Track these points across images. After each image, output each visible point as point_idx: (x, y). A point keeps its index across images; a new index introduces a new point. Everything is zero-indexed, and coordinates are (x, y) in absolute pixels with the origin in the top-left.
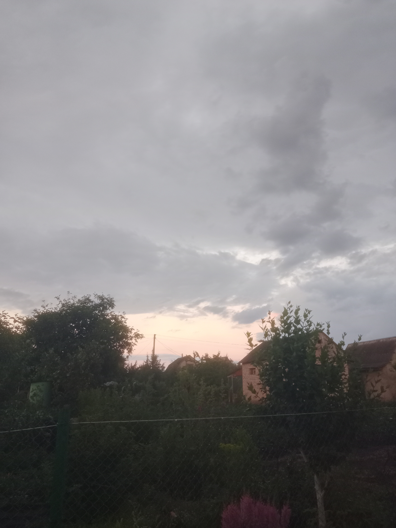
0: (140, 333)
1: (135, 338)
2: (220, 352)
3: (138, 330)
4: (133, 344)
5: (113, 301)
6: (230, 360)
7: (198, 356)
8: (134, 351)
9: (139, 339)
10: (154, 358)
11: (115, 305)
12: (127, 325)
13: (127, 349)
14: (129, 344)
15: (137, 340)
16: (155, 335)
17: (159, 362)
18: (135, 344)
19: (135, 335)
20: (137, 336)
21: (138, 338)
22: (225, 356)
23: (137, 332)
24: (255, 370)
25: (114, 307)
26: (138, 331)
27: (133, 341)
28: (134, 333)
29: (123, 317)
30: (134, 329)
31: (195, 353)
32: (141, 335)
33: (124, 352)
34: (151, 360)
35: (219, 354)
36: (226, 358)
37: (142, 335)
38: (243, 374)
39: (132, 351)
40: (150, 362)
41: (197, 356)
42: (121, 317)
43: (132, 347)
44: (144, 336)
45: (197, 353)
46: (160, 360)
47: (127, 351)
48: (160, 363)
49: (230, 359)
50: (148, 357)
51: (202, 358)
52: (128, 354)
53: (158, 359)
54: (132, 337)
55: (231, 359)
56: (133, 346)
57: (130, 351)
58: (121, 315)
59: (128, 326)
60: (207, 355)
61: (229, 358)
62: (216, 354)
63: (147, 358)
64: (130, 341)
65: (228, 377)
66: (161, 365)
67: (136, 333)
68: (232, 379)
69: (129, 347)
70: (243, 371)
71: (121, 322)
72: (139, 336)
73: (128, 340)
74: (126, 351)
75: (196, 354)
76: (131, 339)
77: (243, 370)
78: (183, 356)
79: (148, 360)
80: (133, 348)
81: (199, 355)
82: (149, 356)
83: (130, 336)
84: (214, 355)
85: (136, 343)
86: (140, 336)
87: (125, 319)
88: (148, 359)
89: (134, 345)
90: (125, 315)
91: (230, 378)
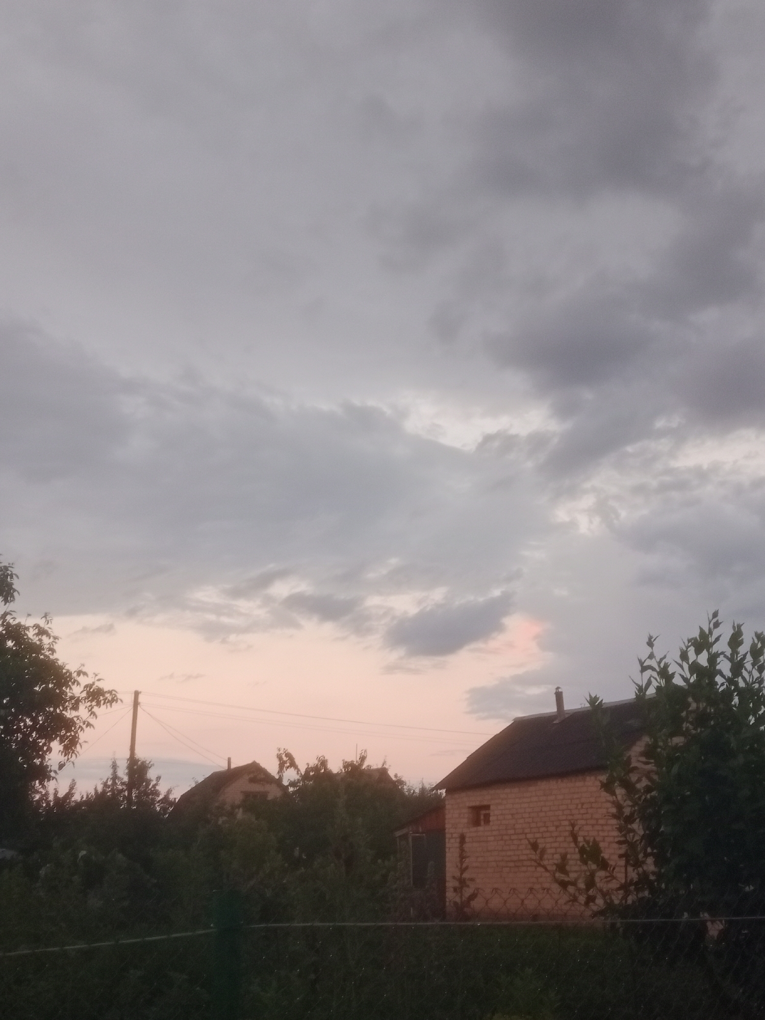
0: (105, 686)
1: (89, 704)
2: (365, 751)
3: (97, 678)
4: (81, 724)
5: (12, 577)
6: (394, 779)
7: (293, 764)
8: (84, 745)
9: (103, 707)
10: (138, 770)
11: (15, 590)
12: (57, 660)
13: (61, 742)
14: (69, 724)
15: (95, 709)
16: (137, 694)
17: (154, 786)
18: (89, 725)
19: (88, 693)
20: (96, 695)
21: (98, 704)
22: (380, 766)
23: (94, 683)
24: (487, 812)
25: (12, 596)
26: (99, 680)
27: (83, 711)
28: (86, 686)
29: (42, 632)
30: (85, 674)
31: (284, 756)
32: (110, 692)
33: (50, 750)
34: (126, 779)
35: (363, 759)
36: (383, 772)
37: (114, 693)
38: (447, 826)
39: (78, 746)
40: (123, 784)
41: (288, 764)
42: (36, 631)
43: (76, 732)
44: (119, 696)
45: (288, 755)
46: (159, 778)
47: (61, 748)
48: (157, 788)
49: (396, 776)
50: (114, 767)
51: (307, 771)
52: (62, 758)
53: (151, 774)
54: (78, 701)
55: (399, 775)
56: (82, 729)
57: (70, 746)
58: (36, 626)
59: (60, 663)
60: (324, 763)
61: (391, 773)
62: (353, 758)
63: (111, 771)
64: (69, 714)
65: (398, 834)
66: (161, 797)
67: (91, 686)
68: (410, 840)
69: (68, 734)
70: (447, 817)
71: (38, 649)
72: (103, 695)
73: (65, 709)
74: (56, 745)
75: (285, 759)
76: (75, 707)
77: (447, 812)
78: (233, 766)
79: (115, 777)
80: (82, 736)
81: (297, 762)
82: (118, 763)
83: (72, 698)
84: (346, 762)
85: (92, 720)
86: (107, 695)
87: (52, 639)
88: (115, 772)
89: (84, 726)
90: (49, 625)
91: (404, 837)
